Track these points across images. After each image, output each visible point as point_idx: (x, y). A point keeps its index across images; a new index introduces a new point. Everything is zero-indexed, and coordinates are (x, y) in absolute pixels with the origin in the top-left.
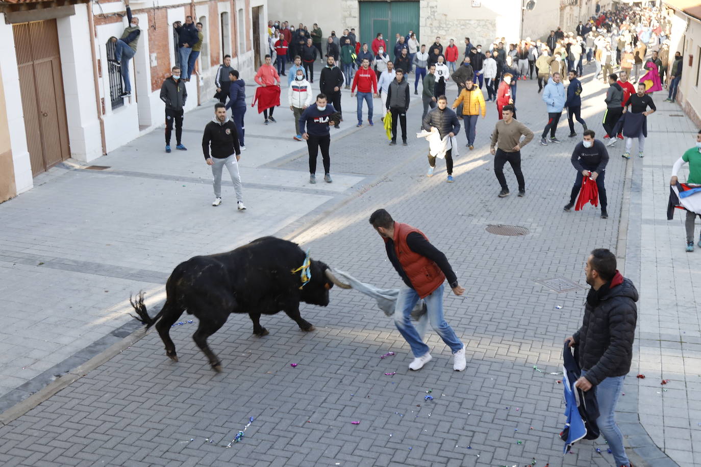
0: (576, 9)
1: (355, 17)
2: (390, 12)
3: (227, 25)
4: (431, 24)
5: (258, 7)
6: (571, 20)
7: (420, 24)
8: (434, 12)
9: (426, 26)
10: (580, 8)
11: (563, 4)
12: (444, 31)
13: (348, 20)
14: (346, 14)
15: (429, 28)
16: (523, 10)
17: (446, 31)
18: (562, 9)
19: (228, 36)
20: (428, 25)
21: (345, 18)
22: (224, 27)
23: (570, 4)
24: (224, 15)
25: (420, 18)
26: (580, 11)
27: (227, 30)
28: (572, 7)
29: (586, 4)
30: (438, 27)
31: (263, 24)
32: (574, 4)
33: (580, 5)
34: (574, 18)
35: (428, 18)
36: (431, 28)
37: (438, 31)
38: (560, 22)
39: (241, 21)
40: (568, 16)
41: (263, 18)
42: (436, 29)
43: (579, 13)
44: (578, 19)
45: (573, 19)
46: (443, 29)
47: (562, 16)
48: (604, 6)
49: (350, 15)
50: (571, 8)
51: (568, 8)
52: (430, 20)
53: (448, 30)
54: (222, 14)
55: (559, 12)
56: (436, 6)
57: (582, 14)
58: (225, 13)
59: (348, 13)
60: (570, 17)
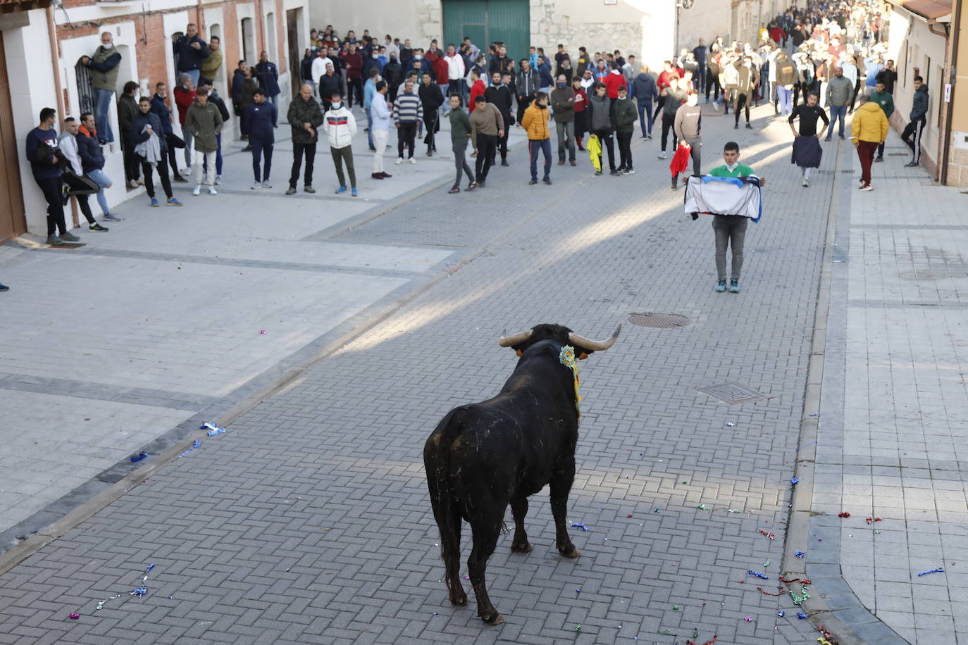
0: (754, 4)
1: (437, 22)
2: (487, 16)
3: (251, 35)
4: (547, 31)
5: (296, 9)
6: (749, 20)
7: (531, 31)
8: (550, 12)
9: (539, 33)
12: (565, 40)
13: (426, 26)
14: (423, 17)
15: (544, 37)
16: (678, 7)
17: (568, 39)
18: (735, 5)
19: (252, 53)
20: (542, 31)
21: (422, 22)
22: (246, 40)
24: (246, 23)
25: (531, 22)
26: (760, 7)
27: (251, 42)
30: (556, 34)
31: (303, 34)
34: (752, 18)
35: (542, 21)
36: (546, 35)
37: (558, 39)
38: (732, 24)
39: (271, 30)
40: (744, 15)
41: (303, 26)
42: (554, 37)
43: (760, 11)
44: (758, 19)
45: (751, 20)
46: (564, 38)
47: (734, 16)
49: (430, 18)
50: (747, 4)
51: (743, 5)
52: (545, 24)
53: (571, 39)
54: (243, 21)
55: (731, 11)
56: (553, 5)
57: (764, 13)
58: (248, 19)
59: (427, 15)
60: (747, 18)
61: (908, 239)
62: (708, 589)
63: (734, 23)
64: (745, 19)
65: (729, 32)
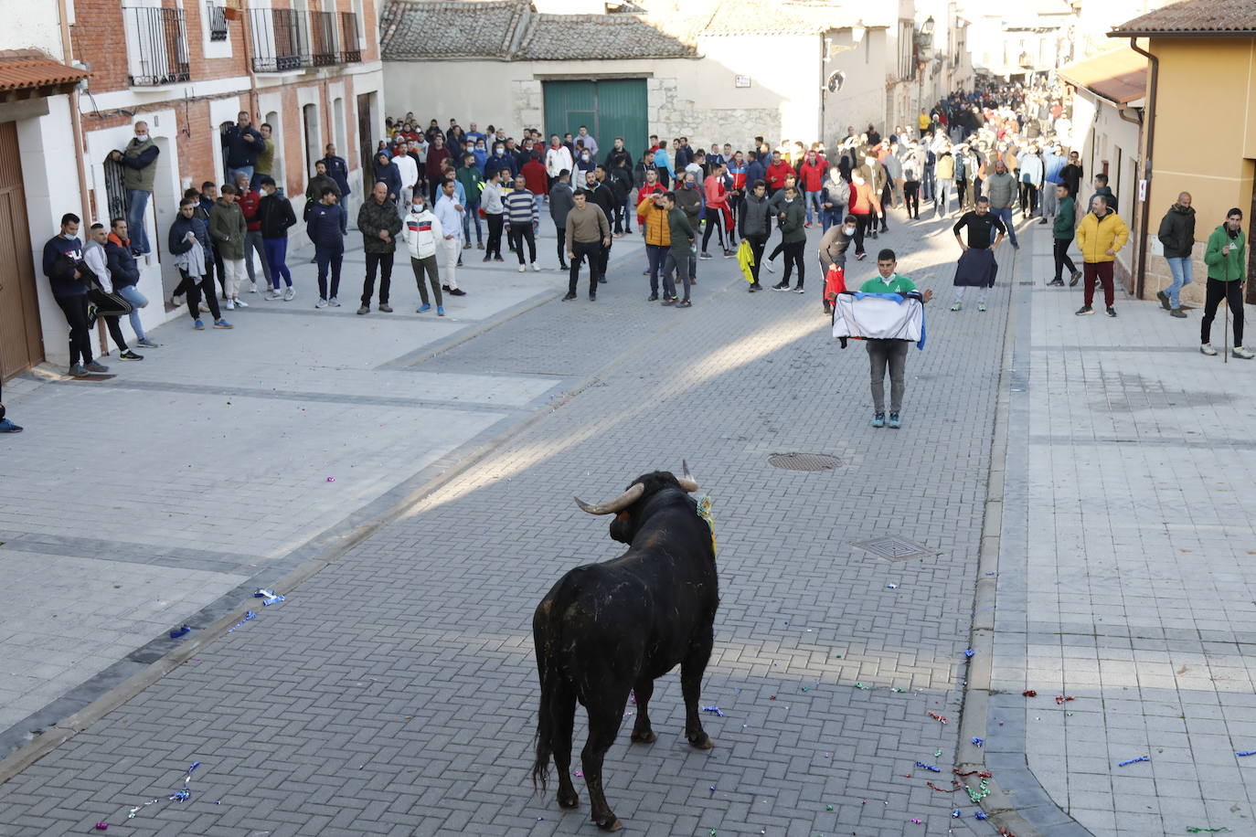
0: (913, 87)
1: (537, 109)
2: (596, 100)
3: (315, 126)
4: (668, 118)
5: (369, 94)
6: (907, 106)
7: (650, 119)
8: (671, 96)
9: (658, 121)
10: (921, 85)
11: (891, 79)
12: (690, 130)
13: (524, 113)
14: (521, 103)
15: (665, 125)
16: (824, 91)
17: (693, 128)
18: (890, 87)
19: (316, 146)
20: (662, 119)
21: (519, 109)
22: (309, 131)
23: (903, 80)
24: (308, 110)
25: (649, 108)
26: (920, 90)
27: (315, 134)
28: (906, 83)
29: (931, 78)
30: (680, 122)
31: (378, 123)
32: (910, 79)
33: (921, 80)
34: (911, 102)
35: (662, 108)
36: (668, 124)
38: (888, 110)
39: (339, 118)
40: (901, 99)
41: (377, 112)
42: (677, 126)
43: (920, 95)
45: (909, 104)
46: (688, 127)
47: (890, 99)
48: (962, 82)
49: (528, 104)
50: (905, 86)
51: (900, 87)
52: (665, 110)
53: (697, 128)
54: (305, 108)
55: (885, 94)
56: (675, 88)
57: (924, 96)
58: (311, 105)
59: (525, 101)
60: (904, 102)
61: (1100, 363)
62: (868, 785)
63: (890, 109)
64: (902, 105)
65: (884, 119)
